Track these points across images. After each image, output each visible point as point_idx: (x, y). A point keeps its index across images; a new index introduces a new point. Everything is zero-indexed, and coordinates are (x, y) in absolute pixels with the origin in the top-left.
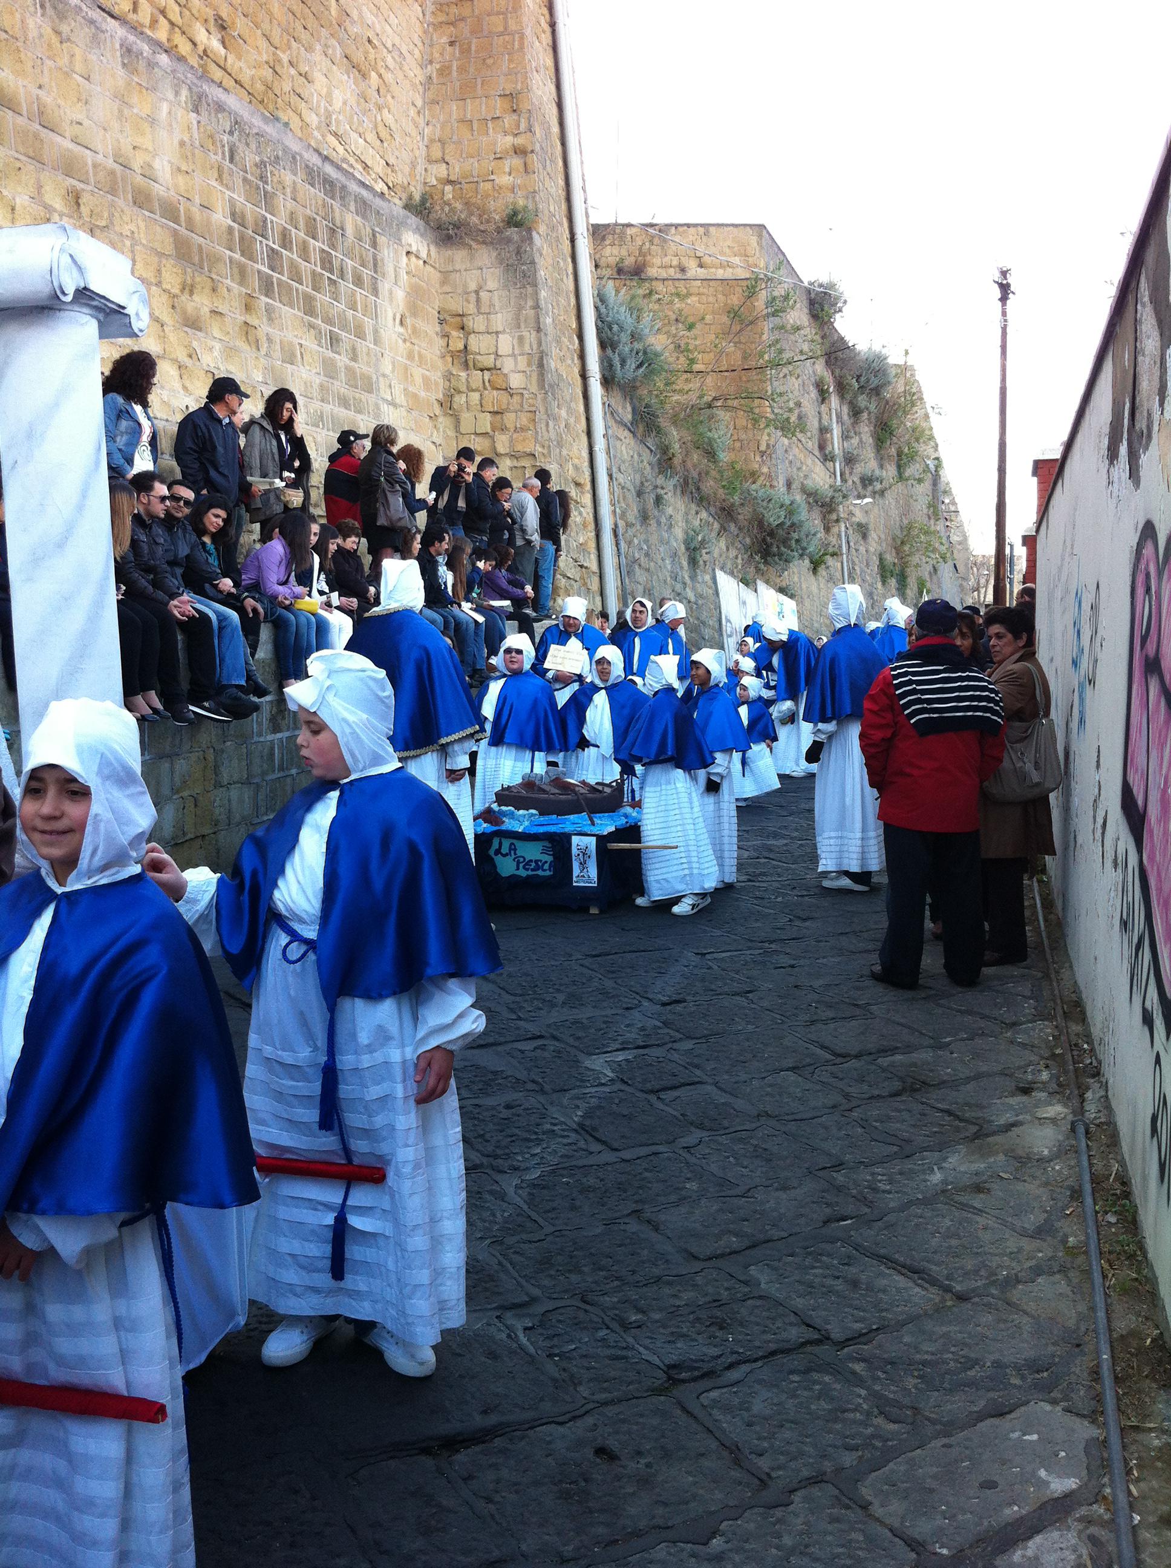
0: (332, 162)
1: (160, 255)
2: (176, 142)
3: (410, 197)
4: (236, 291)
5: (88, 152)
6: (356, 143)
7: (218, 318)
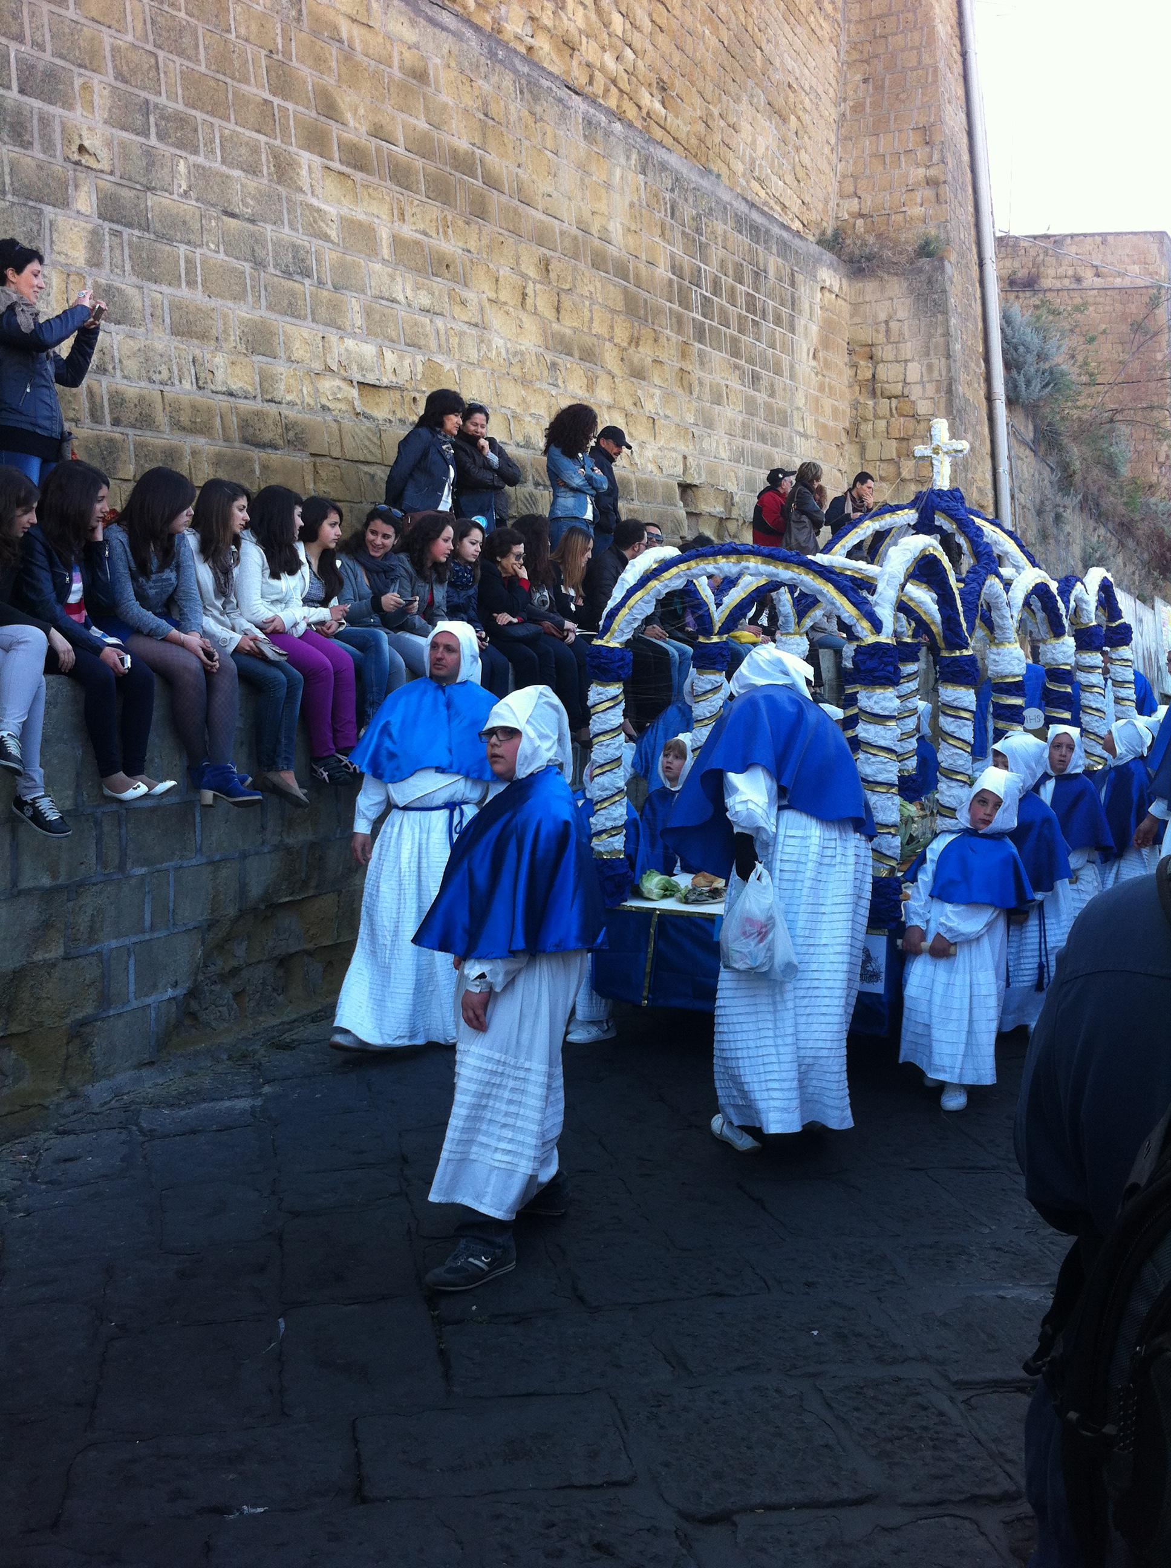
0: (758, 209)
1: (613, 311)
2: (627, 203)
3: (823, 233)
4: (674, 340)
5: (556, 221)
6: (776, 184)
7: (658, 366)
